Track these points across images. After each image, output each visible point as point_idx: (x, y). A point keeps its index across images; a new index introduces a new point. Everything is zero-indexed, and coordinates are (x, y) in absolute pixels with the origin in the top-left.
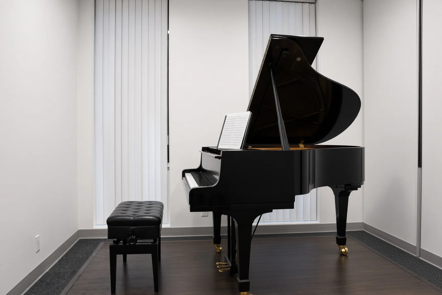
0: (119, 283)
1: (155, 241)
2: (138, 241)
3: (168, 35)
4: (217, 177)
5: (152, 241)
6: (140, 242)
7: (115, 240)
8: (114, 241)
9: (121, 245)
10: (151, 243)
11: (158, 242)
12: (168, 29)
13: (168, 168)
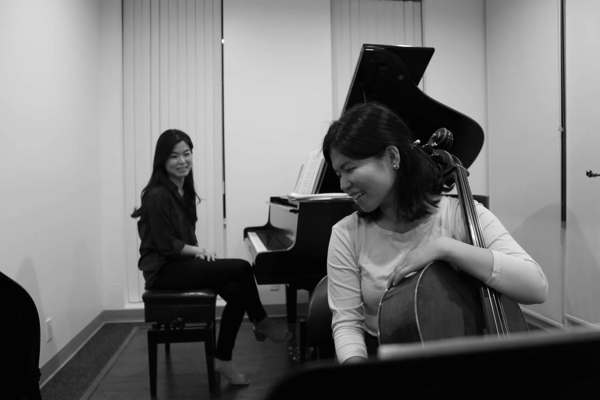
0: (161, 382)
1: (209, 324)
2: (187, 325)
3: (222, 45)
4: (293, 238)
5: (205, 324)
6: (189, 326)
7: (155, 323)
8: (153, 326)
9: (163, 331)
10: (203, 328)
11: (212, 325)
12: (222, 38)
13: (225, 226)
